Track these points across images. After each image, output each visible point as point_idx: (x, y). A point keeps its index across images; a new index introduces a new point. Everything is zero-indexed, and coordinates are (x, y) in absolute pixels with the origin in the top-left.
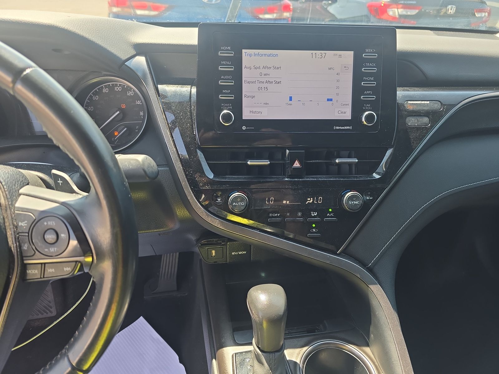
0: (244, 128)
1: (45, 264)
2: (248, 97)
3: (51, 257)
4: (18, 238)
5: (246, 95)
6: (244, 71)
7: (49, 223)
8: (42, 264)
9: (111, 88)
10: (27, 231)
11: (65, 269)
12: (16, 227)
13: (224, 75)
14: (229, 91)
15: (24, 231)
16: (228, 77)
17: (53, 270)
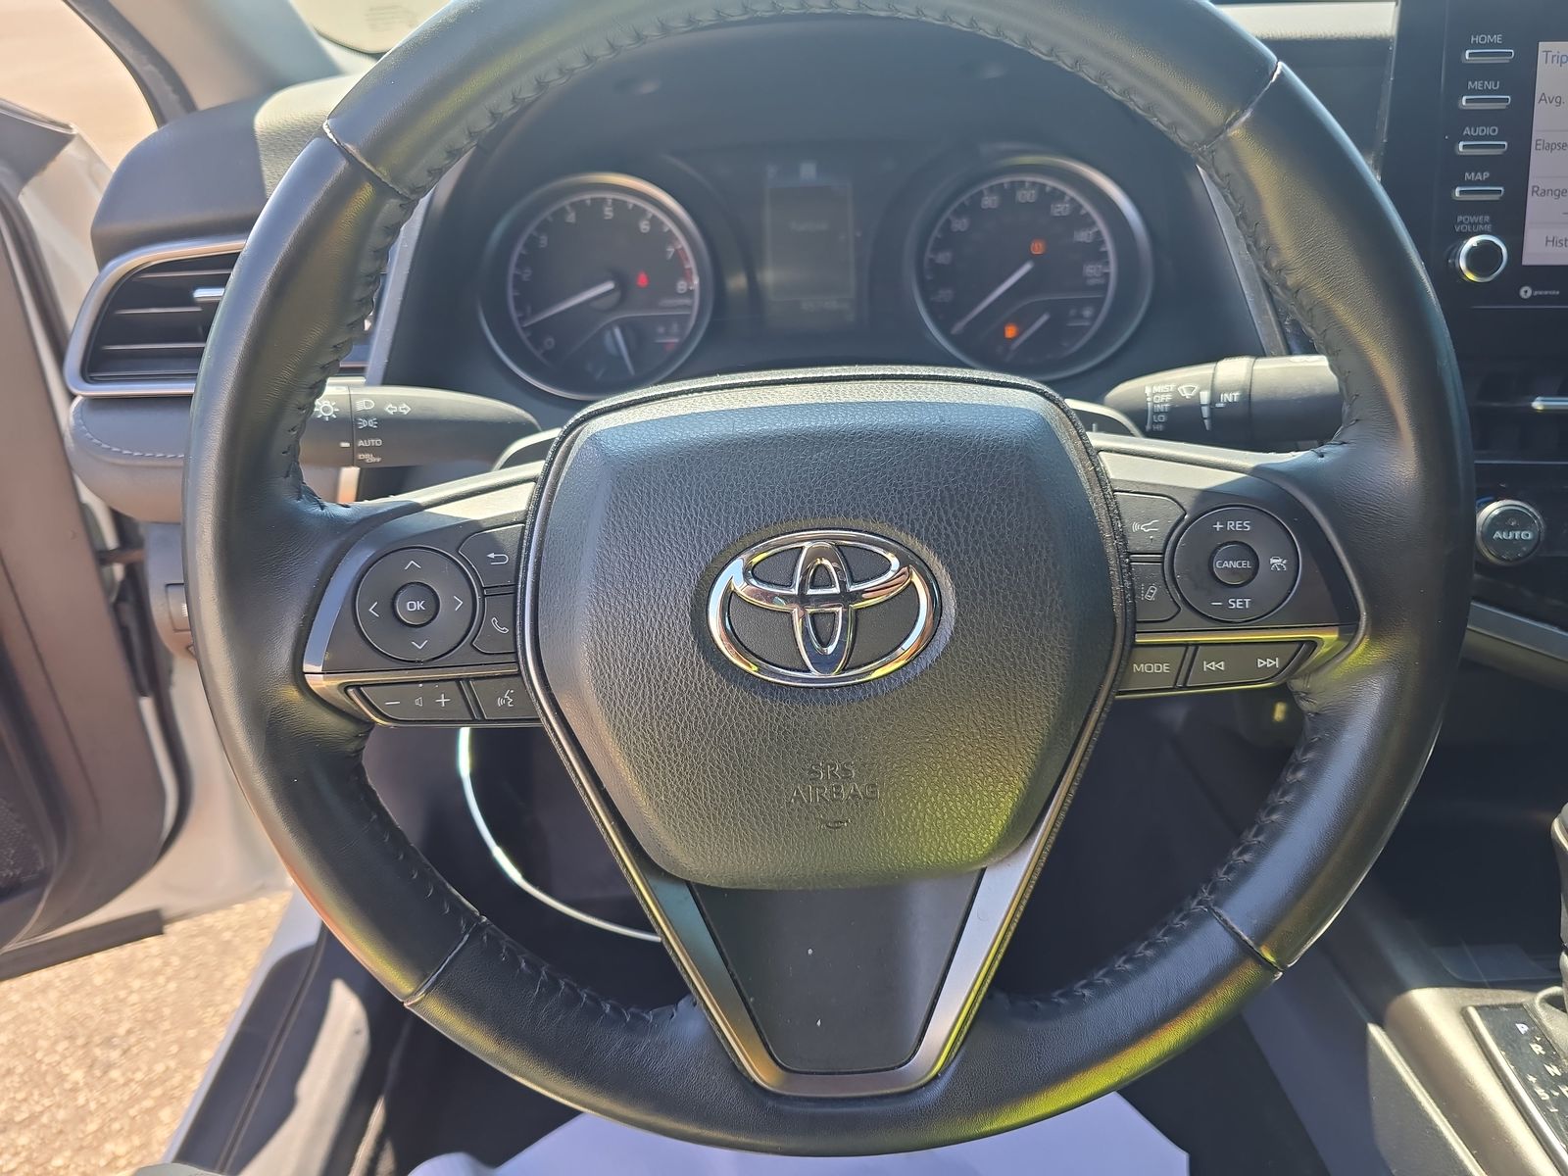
0: (1526, 292)
1: (1197, 645)
2: (1545, 192)
3: (1226, 624)
4: (1130, 568)
5: (1536, 189)
6: (1540, 109)
7: (1231, 525)
8: (1186, 645)
9: (1008, 194)
10: (1159, 547)
11: (1261, 663)
12: (1124, 537)
13: (1474, 125)
14: (1486, 175)
15: (1151, 548)
16: (1488, 131)
17: (1222, 666)
